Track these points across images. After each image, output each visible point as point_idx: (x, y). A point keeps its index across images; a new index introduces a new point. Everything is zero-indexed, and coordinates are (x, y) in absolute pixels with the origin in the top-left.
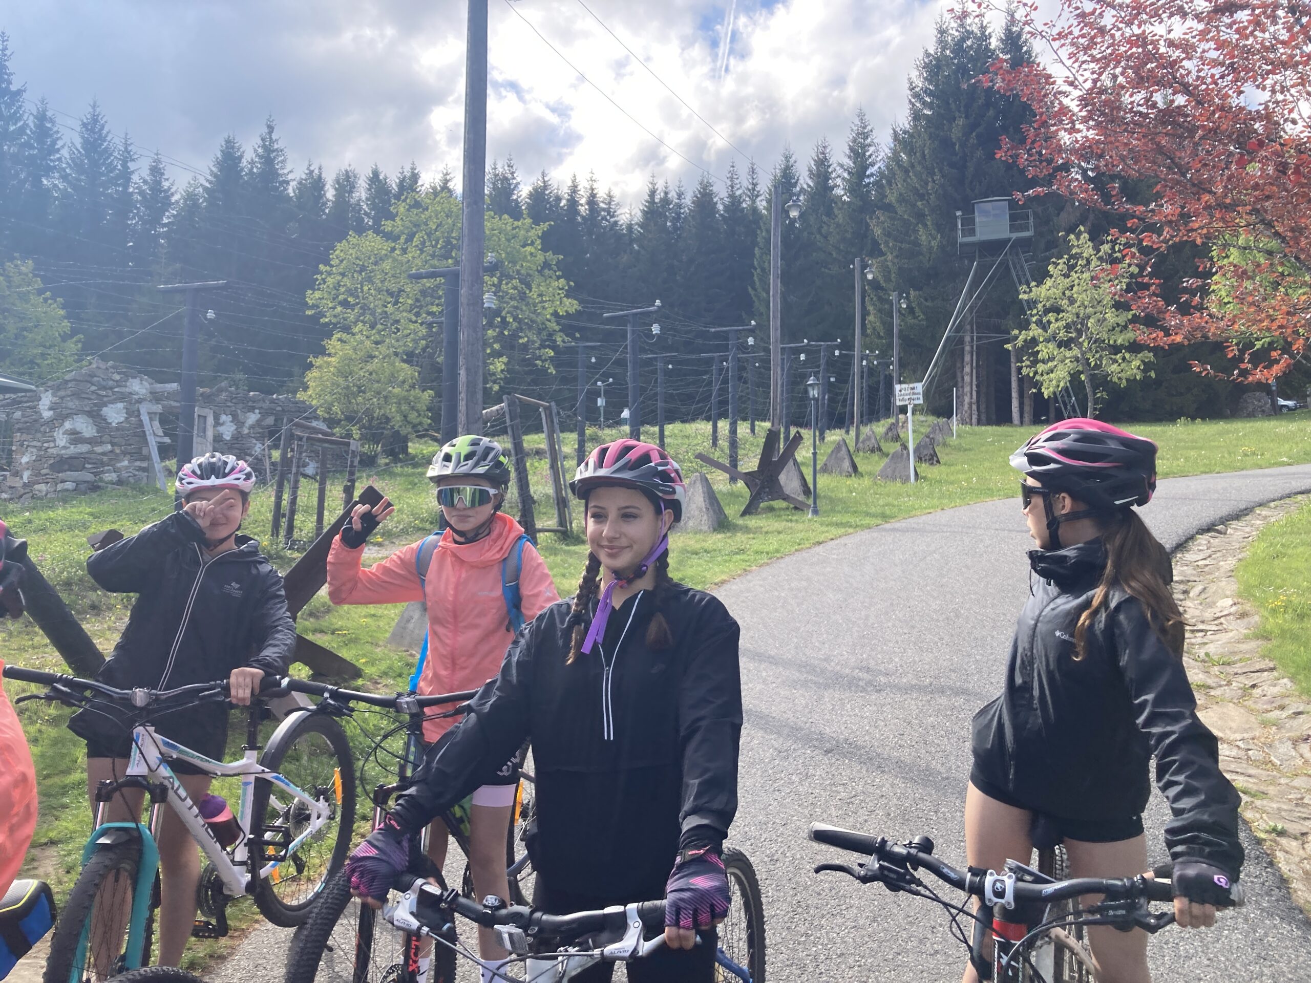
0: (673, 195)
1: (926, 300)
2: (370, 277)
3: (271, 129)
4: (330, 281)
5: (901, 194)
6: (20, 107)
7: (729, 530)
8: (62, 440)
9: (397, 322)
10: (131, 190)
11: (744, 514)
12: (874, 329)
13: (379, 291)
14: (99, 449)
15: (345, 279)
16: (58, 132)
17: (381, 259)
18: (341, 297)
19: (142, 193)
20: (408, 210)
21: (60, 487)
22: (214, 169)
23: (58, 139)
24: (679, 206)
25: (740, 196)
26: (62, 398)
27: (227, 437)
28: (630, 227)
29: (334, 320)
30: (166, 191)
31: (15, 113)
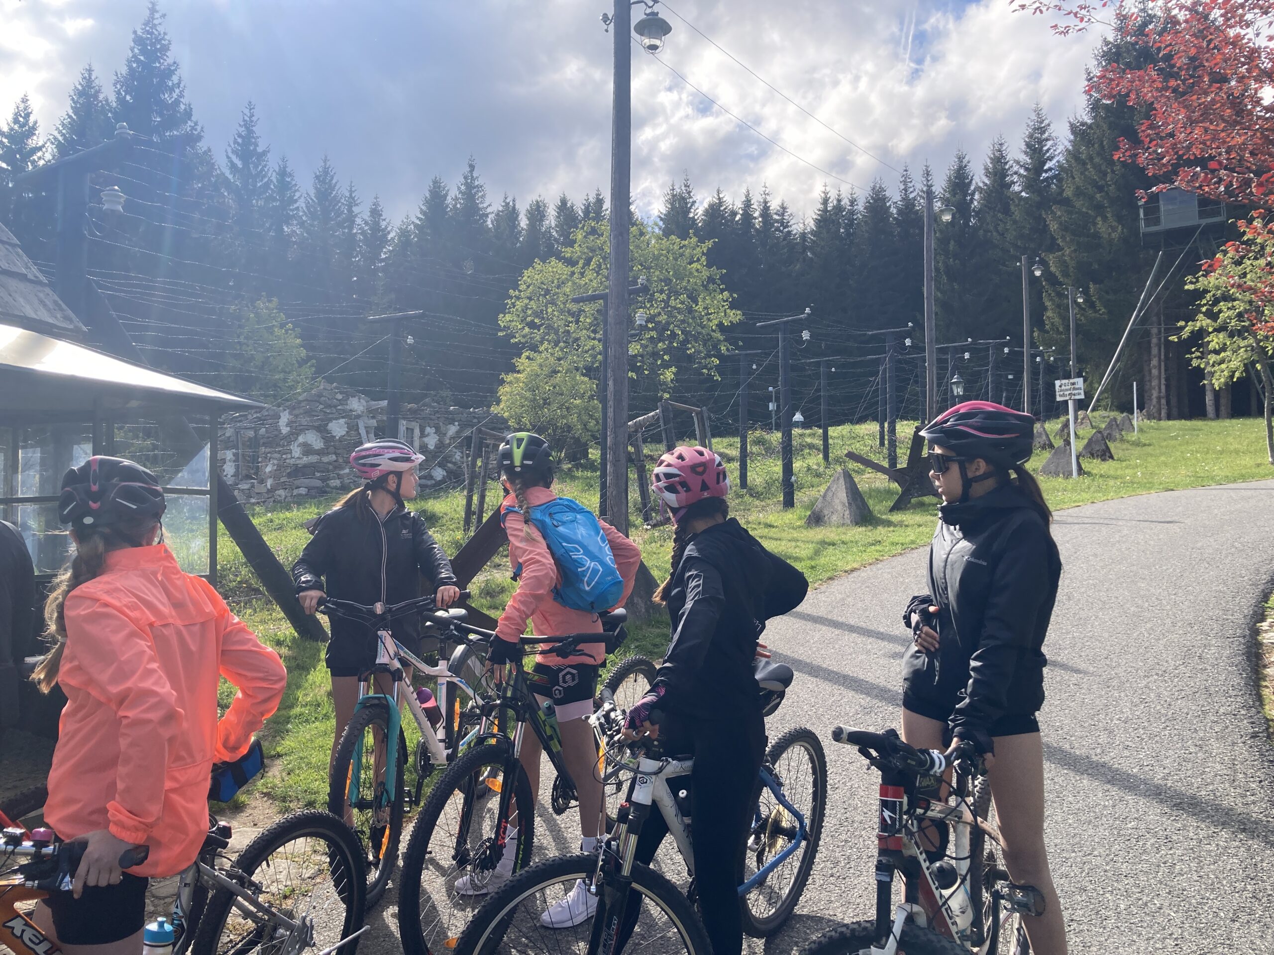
0: (845, 202)
1: (1107, 293)
2: (553, 299)
3: (472, 167)
4: (519, 304)
5: (1078, 188)
6: (265, 166)
7: (871, 524)
8: (297, 451)
9: (577, 339)
10: (355, 231)
11: (892, 510)
12: (1052, 324)
13: (562, 312)
14: (325, 459)
15: (532, 302)
16: (296, 185)
17: (563, 283)
18: (529, 319)
19: (363, 233)
20: (585, 237)
21: (295, 492)
22: (424, 208)
23: (296, 191)
24: (852, 213)
25: (914, 199)
26: (296, 416)
27: (431, 447)
28: (803, 235)
29: (523, 340)
30: (383, 230)
31: (262, 170)
